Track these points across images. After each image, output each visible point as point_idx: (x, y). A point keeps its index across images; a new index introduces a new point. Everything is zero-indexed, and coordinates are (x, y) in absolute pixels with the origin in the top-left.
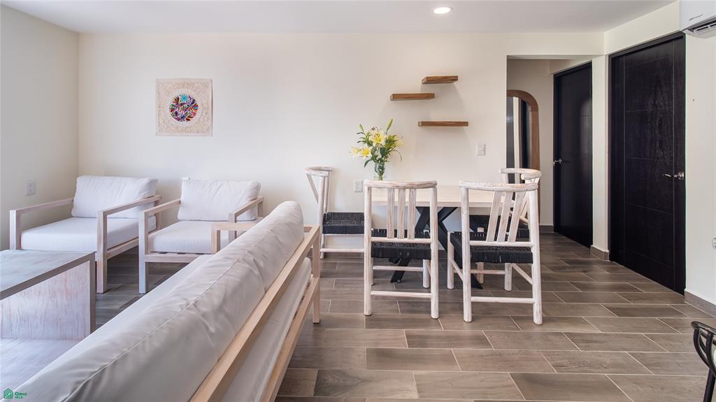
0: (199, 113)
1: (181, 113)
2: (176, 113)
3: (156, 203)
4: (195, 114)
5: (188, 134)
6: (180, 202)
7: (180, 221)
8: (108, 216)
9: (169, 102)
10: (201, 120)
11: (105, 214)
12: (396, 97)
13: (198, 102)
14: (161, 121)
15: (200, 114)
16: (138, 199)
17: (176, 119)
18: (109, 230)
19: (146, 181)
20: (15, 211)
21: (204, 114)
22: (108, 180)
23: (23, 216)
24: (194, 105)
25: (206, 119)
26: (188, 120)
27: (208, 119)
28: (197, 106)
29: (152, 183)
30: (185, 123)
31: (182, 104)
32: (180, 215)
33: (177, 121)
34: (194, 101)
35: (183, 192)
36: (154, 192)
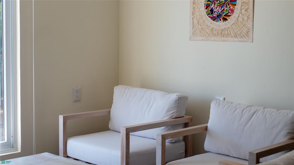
0: (237, 9)
1: (217, 10)
2: (212, 10)
3: (186, 125)
4: (233, 11)
5: (225, 39)
6: (206, 128)
7: (206, 152)
8: (130, 133)
10: (240, 19)
11: (129, 131)
14: (196, 22)
15: (239, 11)
16: (166, 119)
17: (211, 18)
18: (132, 149)
19: (174, 97)
20: (63, 116)
21: (243, 11)
22: (140, 92)
23: (68, 122)
25: (246, 18)
26: (225, 19)
27: (248, 18)
29: (181, 101)
30: (220, 24)
32: (207, 145)
33: (212, 21)
35: (211, 116)
36: (184, 112)
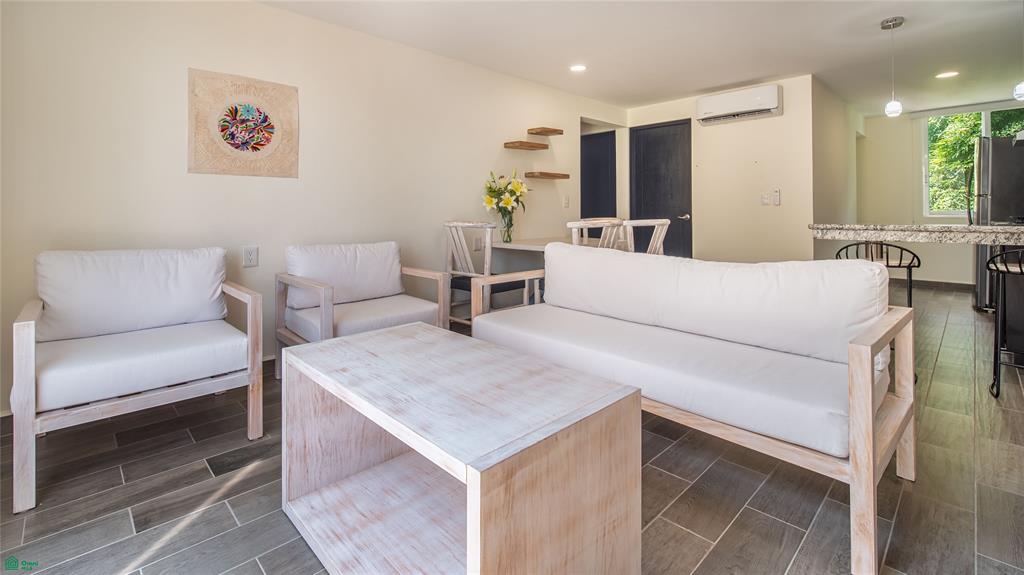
0: (276, 137)
1: (241, 136)
2: (233, 136)
4: (268, 140)
9: (218, 114)
10: (280, 151)
12: (507, 145)
13: (273, 120)
14: (201, 147)
15: (278, 141)
17: (232, 144)
21: (285, 141)
24: (265, 124)
25: (287, 150)
26: (255, 149)
27: (292, 150)
28: (272, 127)
30: (248, 154)
31: (243, 121)
33: (233, 149)
34: (266, 119)
